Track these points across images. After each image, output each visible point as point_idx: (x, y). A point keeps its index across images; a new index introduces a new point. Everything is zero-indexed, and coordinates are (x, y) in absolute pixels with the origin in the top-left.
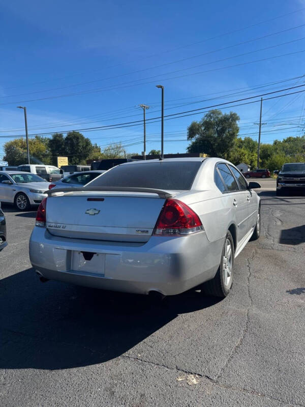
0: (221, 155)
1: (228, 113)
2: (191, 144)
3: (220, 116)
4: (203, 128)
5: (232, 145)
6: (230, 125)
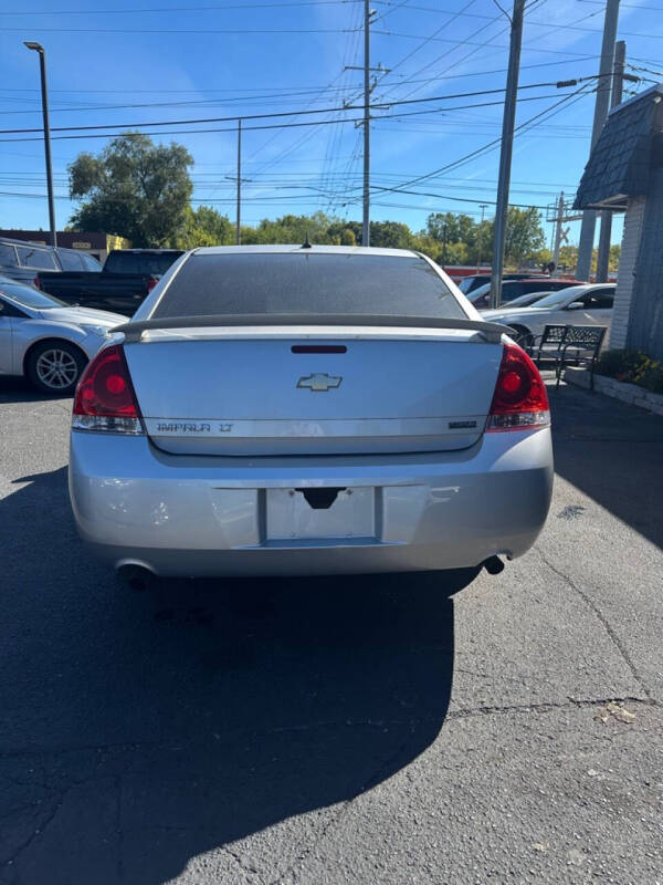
0: (157, 243)
1: (167, 145)
2: (80, 209)
3: (148, 150)
4: (109, 173)
5: (181, 221)
6: (174, 176)
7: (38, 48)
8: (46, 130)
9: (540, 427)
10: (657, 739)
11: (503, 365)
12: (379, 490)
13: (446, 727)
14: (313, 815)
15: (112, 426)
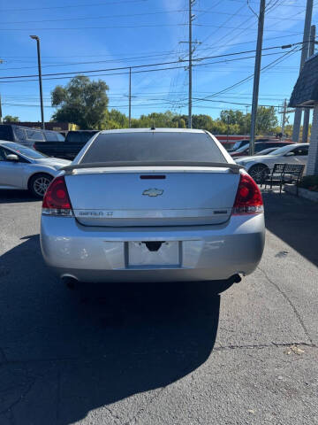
1: (97, 81)
2: (57, 112)
3: (88, 83)
4: (69, 95)
5: (103, 116)
7: (36, 38)
8: (40, 76)
9: (259, 213)
10: (313, 363)
11: (240, 183)
12: (180, 242)
13: (212, 355)
14: (147, 393)
15: (59, 213)
